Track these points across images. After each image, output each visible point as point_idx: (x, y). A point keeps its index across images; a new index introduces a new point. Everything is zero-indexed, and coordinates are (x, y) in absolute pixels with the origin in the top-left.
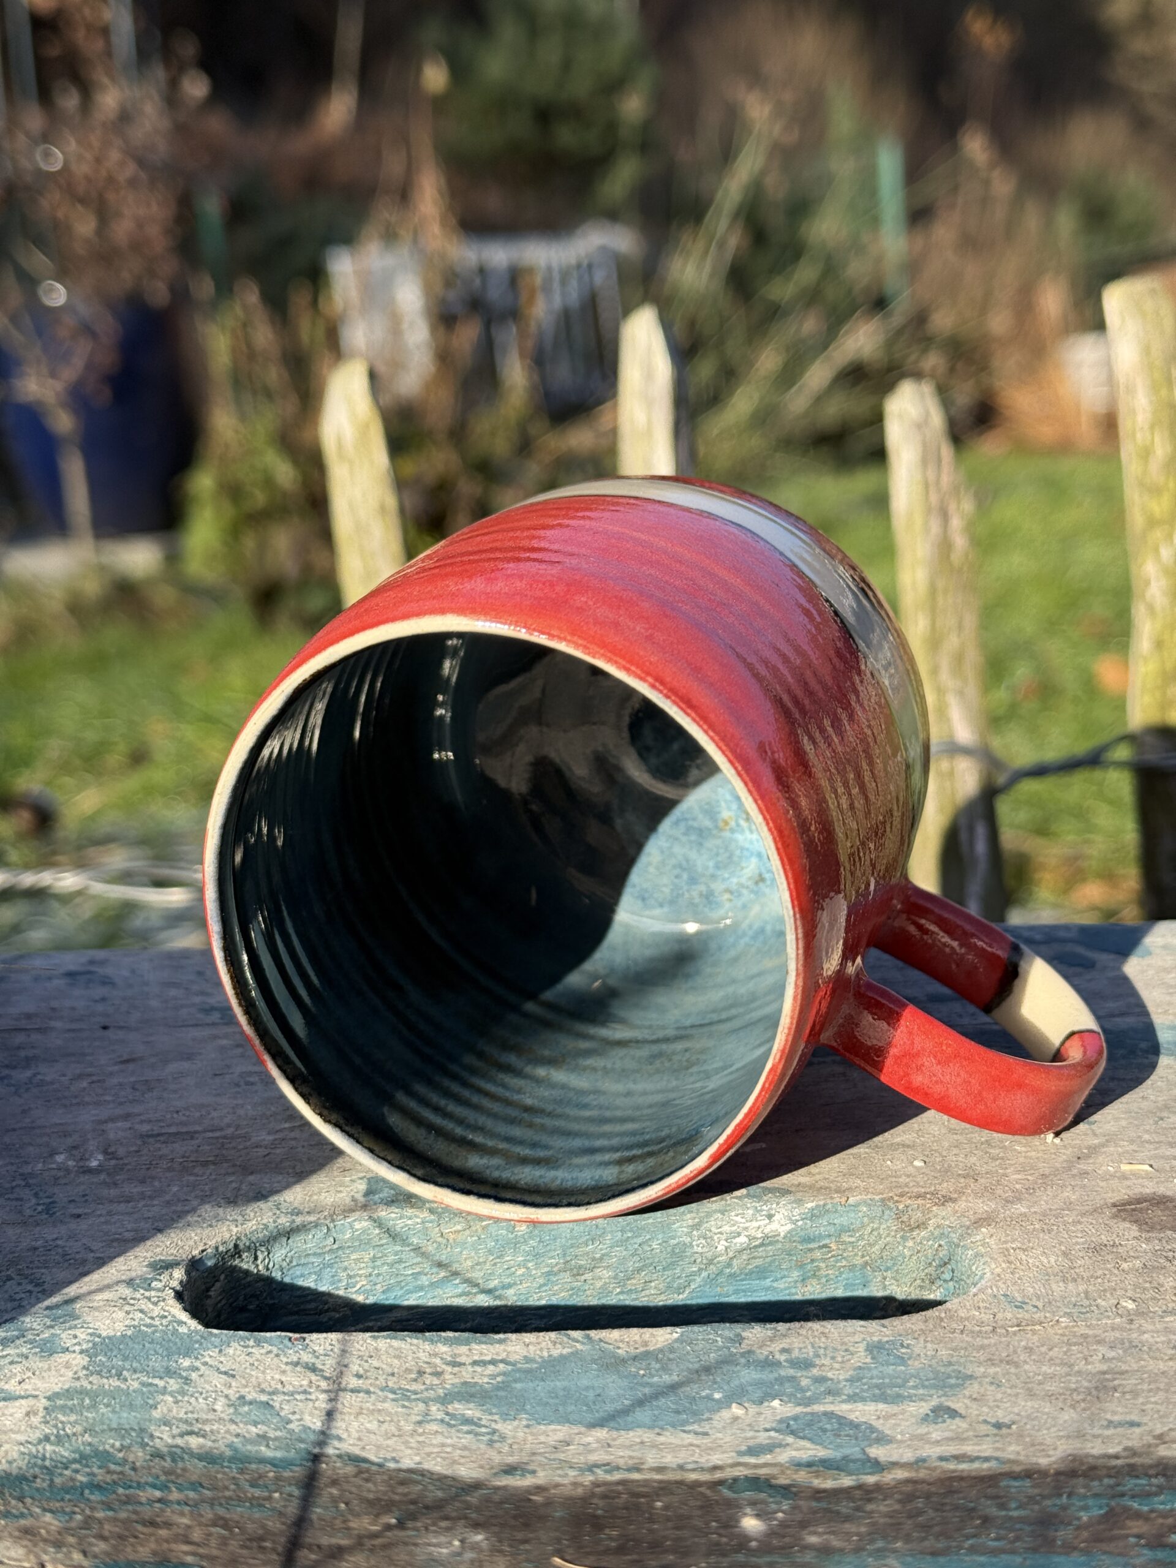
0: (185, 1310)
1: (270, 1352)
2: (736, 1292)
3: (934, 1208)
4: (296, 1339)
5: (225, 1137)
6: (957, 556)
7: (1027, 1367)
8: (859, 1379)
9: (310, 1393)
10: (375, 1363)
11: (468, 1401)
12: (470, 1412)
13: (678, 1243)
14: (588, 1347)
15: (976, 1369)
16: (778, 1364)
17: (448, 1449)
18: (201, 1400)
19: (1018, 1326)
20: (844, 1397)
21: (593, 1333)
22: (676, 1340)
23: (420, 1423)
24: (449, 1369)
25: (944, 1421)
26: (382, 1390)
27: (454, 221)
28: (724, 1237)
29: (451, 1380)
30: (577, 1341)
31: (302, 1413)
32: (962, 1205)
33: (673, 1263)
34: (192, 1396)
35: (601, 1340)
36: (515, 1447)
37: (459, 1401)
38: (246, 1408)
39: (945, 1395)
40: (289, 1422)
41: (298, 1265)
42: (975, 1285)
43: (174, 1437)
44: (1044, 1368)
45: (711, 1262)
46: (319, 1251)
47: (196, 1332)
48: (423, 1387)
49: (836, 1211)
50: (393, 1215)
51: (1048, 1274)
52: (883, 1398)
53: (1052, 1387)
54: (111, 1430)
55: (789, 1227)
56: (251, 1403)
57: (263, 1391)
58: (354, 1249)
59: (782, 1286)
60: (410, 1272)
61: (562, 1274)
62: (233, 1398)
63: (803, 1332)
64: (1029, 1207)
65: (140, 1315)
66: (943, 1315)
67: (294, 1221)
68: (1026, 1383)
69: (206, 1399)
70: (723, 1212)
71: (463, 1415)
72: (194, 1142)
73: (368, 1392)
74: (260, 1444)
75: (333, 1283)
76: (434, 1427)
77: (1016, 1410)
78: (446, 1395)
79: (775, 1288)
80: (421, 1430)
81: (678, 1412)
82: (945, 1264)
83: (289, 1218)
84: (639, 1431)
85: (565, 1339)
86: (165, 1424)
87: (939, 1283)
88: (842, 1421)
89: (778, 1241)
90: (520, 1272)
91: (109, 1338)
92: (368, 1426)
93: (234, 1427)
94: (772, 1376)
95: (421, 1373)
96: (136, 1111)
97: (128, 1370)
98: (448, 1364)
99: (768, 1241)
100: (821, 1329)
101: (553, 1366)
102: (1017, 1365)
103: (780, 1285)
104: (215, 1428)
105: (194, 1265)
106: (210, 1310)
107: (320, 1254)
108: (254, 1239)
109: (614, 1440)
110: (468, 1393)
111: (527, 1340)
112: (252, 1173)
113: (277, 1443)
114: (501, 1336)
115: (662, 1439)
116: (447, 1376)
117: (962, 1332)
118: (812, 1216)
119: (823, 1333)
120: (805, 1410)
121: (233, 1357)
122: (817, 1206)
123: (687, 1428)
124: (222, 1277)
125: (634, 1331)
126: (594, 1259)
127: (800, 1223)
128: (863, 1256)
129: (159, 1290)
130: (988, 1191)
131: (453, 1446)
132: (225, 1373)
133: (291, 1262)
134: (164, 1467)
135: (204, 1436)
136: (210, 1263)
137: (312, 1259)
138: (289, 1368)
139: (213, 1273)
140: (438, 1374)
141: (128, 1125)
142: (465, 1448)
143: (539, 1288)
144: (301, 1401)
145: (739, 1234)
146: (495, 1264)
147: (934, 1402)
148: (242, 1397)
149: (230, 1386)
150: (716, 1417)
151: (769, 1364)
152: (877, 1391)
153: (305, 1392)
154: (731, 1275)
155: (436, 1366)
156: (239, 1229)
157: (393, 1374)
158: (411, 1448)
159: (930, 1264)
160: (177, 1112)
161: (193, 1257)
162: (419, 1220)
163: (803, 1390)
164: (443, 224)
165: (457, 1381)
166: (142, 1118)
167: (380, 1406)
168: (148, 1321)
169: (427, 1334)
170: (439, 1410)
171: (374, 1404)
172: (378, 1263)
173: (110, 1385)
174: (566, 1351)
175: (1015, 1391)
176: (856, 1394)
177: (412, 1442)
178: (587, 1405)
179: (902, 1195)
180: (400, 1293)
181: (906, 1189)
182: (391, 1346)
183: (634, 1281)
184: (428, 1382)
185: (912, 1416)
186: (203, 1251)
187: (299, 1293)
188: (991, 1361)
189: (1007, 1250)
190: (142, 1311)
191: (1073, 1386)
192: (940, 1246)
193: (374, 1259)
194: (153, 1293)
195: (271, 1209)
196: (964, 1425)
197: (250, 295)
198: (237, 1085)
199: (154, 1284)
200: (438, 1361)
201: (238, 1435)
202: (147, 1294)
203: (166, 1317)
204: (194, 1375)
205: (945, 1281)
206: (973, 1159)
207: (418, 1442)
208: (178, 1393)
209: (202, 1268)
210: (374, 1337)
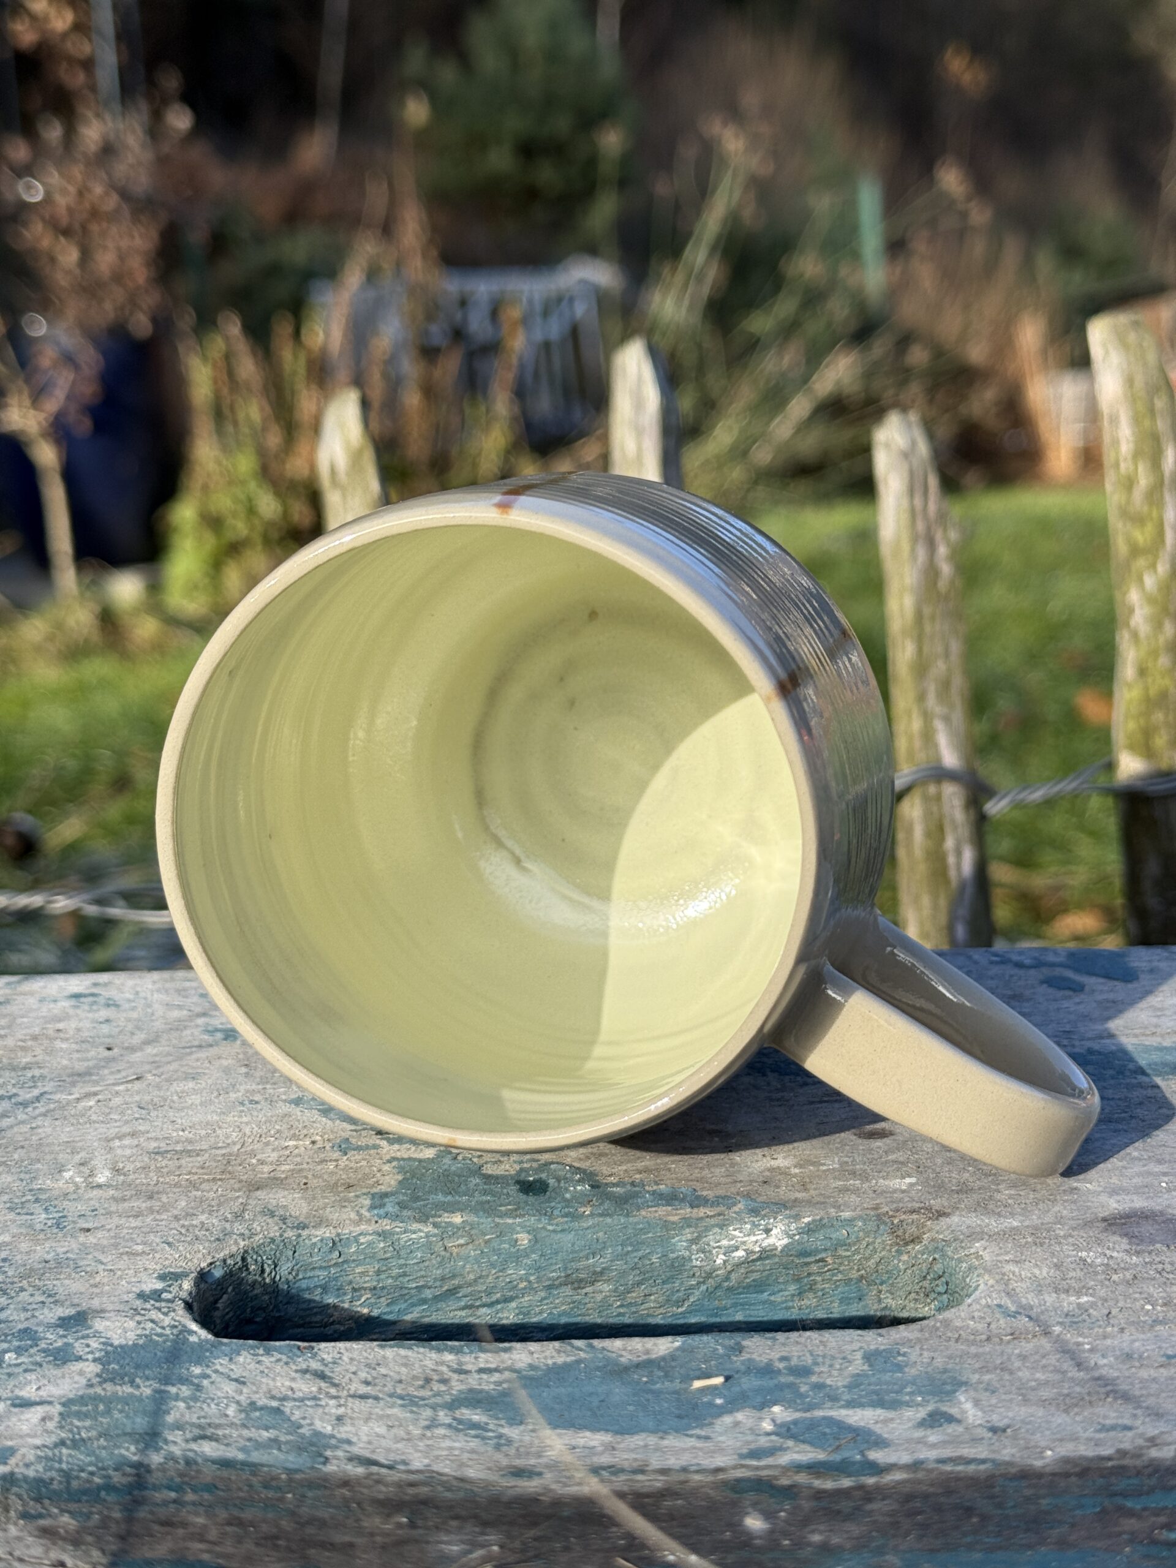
0: (195, 1320)
1: (279, 1360)
2: (735, 1305)
3: (929, 1223)
4: (305, 1348)
5: (231, 1154)
6: (943, 585)
7: (1020, 1374)
8: (857, 1385)
9: (320, 1399)
10: (383, 1371)
11: (475, 1408)
12: (477, 1417)
13: (677, 1258)
14: (591, 1355)
15: (971, 1376)
16: (779, 1372)
17: (456, 1453)
18: (213, 1406)
19: (1012, 1334)
20: (843, 1403)
21: (597, 1343)
22: (678, 1349)
23: (428, 1427)
24: (455, 1376)
25: (941, 1425)
26: (391, 1396)
27: (435, 253)
28: (722, 1251)
29: (457, 1386)
30: (581, 1350)
31: (312, 1418)
32: (955, 1219)
33: (672, 1277)
34: (204, 1402)
35: (603, 1349)
36: (522, 1450)
37: (467, 1407)
38: (257, 1414)
39: (941, 1401)
40: (300, 1426)
41: (304, 1278)
42: (969, 1296)
43: (187, 1441)
44: (1038, 1375)
45: (709, 1275)
46: (324, 1264)
47: (207, 1341)
48: (430, 1393)
49: (832, 1226)
50: (398, 1230)
51: (1040, 1285)
52: (881, 1404)
53: (1046, 1393)
54: (125, 1434)
55: (786, 1241)
56: (262, 1409)
57: (273, 1398)
58: (359, 1263)
59: (779, 1300)
60: (414, 1285)
61: (563, 1289)
62: (244, 1404)
63: (802, 1340)
64: (1021, 1222)
65: (150, 1325)
66: (938, 1324)
67: (299, 1236)
68: (1019, 1389)
69: (217, 1405)
70: (721, 1226)
71: (470, 1420)
72: (199, 1159)
73: (376, 1398)
74: (271, 1448)
75: (338, 1296)
76: (441, 1431)
77: (1010, 1414)
78: (453, 1401)
79: (772, 1303)
80: (429, 1434)
81: (679, 1417)
82: (940, 1277)
83: (295, 1232)
84: (644, 1435)
85: (569, 1348)
86: (178, 1429)
87: (933, 1296)
88: (841, 1426)
89: (775, 1255)
90: (522, 1285)
91: (121, 1347)
92: (377, 1430)
93: (246, 1433)
94: (771, 1383)
95: (428, 1380)
96: (142, 1128)
97: (141, 1378)
98: (455, 1371)
99: (766, 1254)
100: (820, 1338)
101: (558, 1373)
102: (1011, 1373)
103: (778, 1298)
104: (227, 1432)
105: (202, 1276)
106: (218, 1321)
107: (325, 1268)
108: (261, 1252)
109: (618, 1443)
110: (474, 1399)
111: (532, 1349)
112: (258, 1189)
113: (288, 1447)
114: (506, 1345)
115: (666, 1442)
116: (454, 1383)
117: (957, 1340)
118: (809, 1230)
119: (821, 1342)
120: (804, 1415)
121: (244, 1366)
122: (814, 1221)
123: (690, 1432)
124: (230, 1289)
125: (637, 1339)
126: (595, 1273)
127: (797, 1237)
128: (859, 1270)
129: (168, 1301)
130: (982, 1207)
131: (461, 1449)
132: (236, 1380)
133: (297, 1275)
134: (178, 1469)
135: (217, 1440)
136: (218, 1273)
137: (317, 1273)
138: (298, 1375)
139: (221, 1285)
140: (444, 1381)
141: (136, 1142)
142: (473, 1451)
143: (541, 1301)
144: (311, 1407)
145: (737, 1249)
146: (498, 1278)
147: (930, 1408)
148: (252, 1403)
149: (241, 1393)
150: (718, 1422)
151: (768, 1370)
152: (875, 1397)
153: (315, 1398)
154: (729, 1289)
155: (442, 1373)
156: (246, 1242)
157: (400, 1381)
158: (421, 1451)
159: (925, 1277)
160: (183, 1130)
161: (202, 1269)
162: (422, 1234)
163: (802, 1396)
164: (424, 256)
165: (463, 1387)
166: (149, 1135)
167: (389, 1411)
168: (159, 1330)
169: (434, 1343)
170: (446, 1415)
171: (382, 1410)
172: (383, 1276)
173: (123, 1392)
174: (569, 1359)
175: (1008, 1397)
176: (853, 1400)
177: (421, 1445)
178: (591, 1410)
179: (898, 1211)
180: (403, 1306)
181: (901, 1205)
182: (398, 1355)
183: (634, 1295)
184: (435, 1389)
185: (909, 1420)
186: (211, 1264)
187: (304, 1306)
188: (984, 1369)
189: (1000, 1262)
190: (152, 1321)
191: (1066, 1391)
192: (935, 1259)
193: (378, 1272)
194: (163, 1304)
195: (277, 1224)
196: (960, 1429)
197: (233, 327)
198: (242, 1104)
199: (164, 1295)
200: (444, 1369)
201: (250, 1440)
202: (157, 1304)
203: (176, 1327)
204: (205, 1382)
205: (939, 1294)
206: (966, 1175)
207: (428, 1446)
208: (191, 1399)
209: (210, 1281)
210: (381, 1347)
